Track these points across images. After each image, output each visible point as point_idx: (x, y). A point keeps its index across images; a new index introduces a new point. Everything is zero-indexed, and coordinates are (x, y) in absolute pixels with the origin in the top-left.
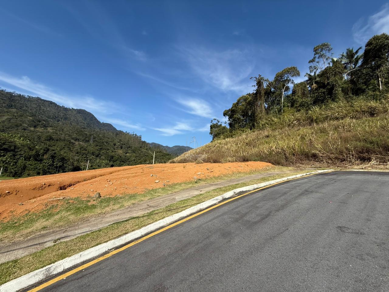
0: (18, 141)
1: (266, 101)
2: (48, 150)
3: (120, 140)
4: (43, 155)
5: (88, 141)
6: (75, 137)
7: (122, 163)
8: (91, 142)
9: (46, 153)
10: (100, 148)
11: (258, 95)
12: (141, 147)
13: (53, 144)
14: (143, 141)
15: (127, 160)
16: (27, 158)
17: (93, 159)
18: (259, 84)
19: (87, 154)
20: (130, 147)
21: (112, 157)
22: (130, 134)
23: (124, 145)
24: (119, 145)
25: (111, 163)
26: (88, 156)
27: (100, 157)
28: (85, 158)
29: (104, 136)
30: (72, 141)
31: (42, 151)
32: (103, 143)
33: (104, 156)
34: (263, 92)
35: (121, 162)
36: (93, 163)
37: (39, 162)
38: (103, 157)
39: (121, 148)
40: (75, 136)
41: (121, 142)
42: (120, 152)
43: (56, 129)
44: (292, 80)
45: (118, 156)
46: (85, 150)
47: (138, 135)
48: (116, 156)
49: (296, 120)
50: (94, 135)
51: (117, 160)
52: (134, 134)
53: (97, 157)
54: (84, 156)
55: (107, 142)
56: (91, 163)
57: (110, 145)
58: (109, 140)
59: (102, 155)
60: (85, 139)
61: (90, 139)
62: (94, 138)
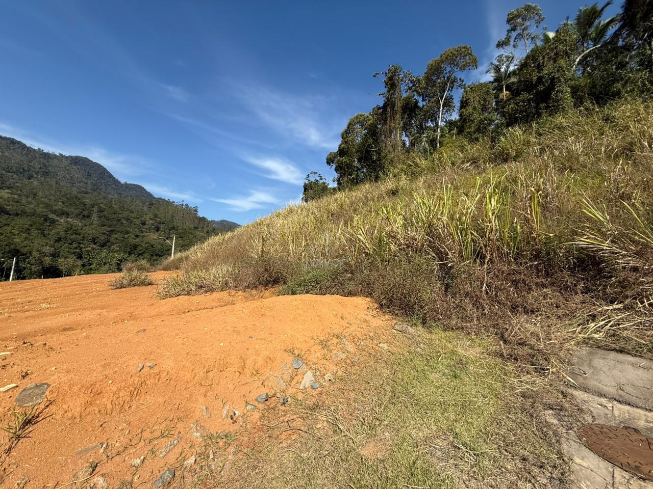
1: (405, 128)
3: (156, 216)
5: (88, 216)
6: (59, 209)
7: (155, 257)
8: (95, 218)
10: (110, 229)
11: (389, 109)
12: (196, 228)
13: (5, 222)
14: (201, 216)
17: (92, 252)
19: (81, 242)
20: (174, 228)
21: (135, 247)
22: (175, 204)
23: (163, 223)
24: (152, 224)
26: (82, 246)
27: (110, 247)
28: (76, 248)
29: (122, 208)
30: (51, 216)
32: (119, 220)
33: (117, 245)
34: (399, 105)
35: (152, 255)
38: (115, 247)
39: (157, 229)
40: (59, 206)
41: (157, 219)
42: (153, 236)
43: (19, 192)
44: (460, 79)
45: (147, 245)
46: (76, 234)
47: (192, 206)
48: (143, 245)
49: (468, 162)
50: (102, 205)
51: (144, 253)
52: (184, 204)
53: (102, 246)
54: (75, 245)
55: (129, 219)
56: (90, 258)
57: (135, 224)
58: (133, 215)
59: (112, 244)
60: (82, 213)
61: (92, 212)
62: (101, 211)
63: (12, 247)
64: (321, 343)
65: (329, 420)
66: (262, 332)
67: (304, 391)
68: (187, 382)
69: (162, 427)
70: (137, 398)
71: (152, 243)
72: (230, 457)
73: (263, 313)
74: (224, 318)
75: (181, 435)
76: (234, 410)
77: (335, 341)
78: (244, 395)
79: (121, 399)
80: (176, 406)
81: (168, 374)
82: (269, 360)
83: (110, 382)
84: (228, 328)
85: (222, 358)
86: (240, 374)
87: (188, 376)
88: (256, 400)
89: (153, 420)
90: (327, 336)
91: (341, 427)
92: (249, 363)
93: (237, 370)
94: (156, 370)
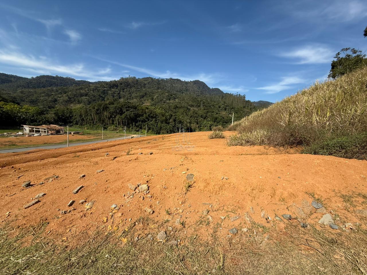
0: (158, 111)
2: (172, 115)
3: (225, 103)
4: (169, 120)
5: (200, 106)
7: (224, 124)
9: (170, 118)
10: (207, 111)
12: (244, 107)
14: (247, 100)
16: (162, 122)
17: (201, 121)
19: (198, 117)
20: (233, 108)
21: (216, 118)
22: (234, 95)
23: (228, 106)
24: (223, 107)
26: (198, 119)
27: (207, 119)
28: (196, 120)
29: (211, 101)
30: (189, 107)
31: (168, 117)
32: (210, 107)
35: (223, 123)
37: (168, 125)
38: (209, 119)
39: (225, 109)
40: (191, 103)
42: (224, 113)
45: (221, 117)
46: (196, 114)
47: (242, 95)
50: (204, 101)
51: (220, 121)
52: (238, 94)
53: (204, 119)
54: (196, 119)
55: (213, 106)
56: (201, 124)
57: (216, 108)
58: (215, 103)
60: (198, 105)
61: (201, 104)
62: (204, 103)
63: (179, 120)
64: (343, 196)
65: (348, 258)
66: (288, 176)
67: (323, 225)
68: (242, 191)
69: (232, 207)
70: (222, 191)
71: (223, 116)
72: (266, 239)
73: (289, 164)
74: (262, 162)
75: (240, 215)
76: (268, 216)
77: (361, 200)
78: (274, 210)
79: (216, 189)
80: (238, 201)
81: (233, 185)
82: (292, 195)
83: (212, 181)
84: (265, 169)
85: (261, 185)
86: (272, 197)
87: (243, 189)
88: (283, 216)
89: (228, 203)
90: (351, 193)
91: (361, 269)
92: (278, 192)
93: (270, 194)
94: (228, 181)
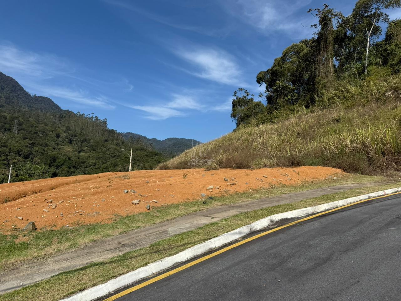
1: (337, 55)
3: (68, 128)
5: (9, 130)
7: (72, 170)
8: (15, 130)
10: (31, 142)
11: (322, 43)
12: (106, 141)
14: (110, 129)
15: (81, 164)
17: (18, 163)
18: (325, 21)
19: (8, 154)
20: (85, 141)
21: (54, 159)
22: (86, 116)
23: (75, 136)
24: (66, 137)
25: (52, 170)
26: (9, 157)
27: (32, 159)
28: (4, 160)
29: (38, 121)
32: (37, 133)
33: (39, 157)
34: (331, 38)
35: (70, 168)
36: (20, 170)
38: (37, 159)
39: (71, 142)
41: (70, 132)
42: (68, 149)
44: (385, 14)
45: (65, 157)
46: (4, 146)
47: (101, 118)
48: (61, 157)
49: (390, 90)
50: (20, 119)
51: (62, 165)
52: (94, 117)
53: (26, 158)
54: (3, 157)
55: (44, 132)
56: (16, 169)
57: (50, 137)
58: (47, 128)
59: (35, 156)
60: (4, 126)
61: (12, 126)
62: (20, 124)
71: (70, 155)
